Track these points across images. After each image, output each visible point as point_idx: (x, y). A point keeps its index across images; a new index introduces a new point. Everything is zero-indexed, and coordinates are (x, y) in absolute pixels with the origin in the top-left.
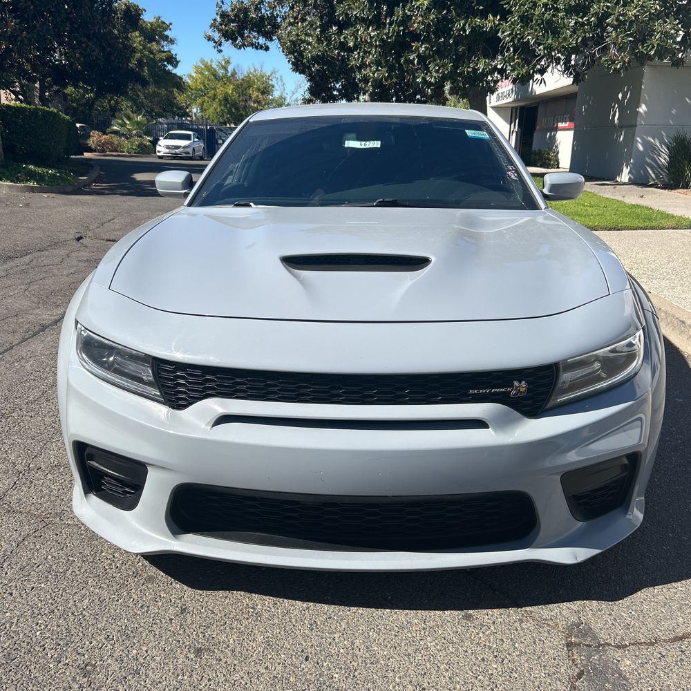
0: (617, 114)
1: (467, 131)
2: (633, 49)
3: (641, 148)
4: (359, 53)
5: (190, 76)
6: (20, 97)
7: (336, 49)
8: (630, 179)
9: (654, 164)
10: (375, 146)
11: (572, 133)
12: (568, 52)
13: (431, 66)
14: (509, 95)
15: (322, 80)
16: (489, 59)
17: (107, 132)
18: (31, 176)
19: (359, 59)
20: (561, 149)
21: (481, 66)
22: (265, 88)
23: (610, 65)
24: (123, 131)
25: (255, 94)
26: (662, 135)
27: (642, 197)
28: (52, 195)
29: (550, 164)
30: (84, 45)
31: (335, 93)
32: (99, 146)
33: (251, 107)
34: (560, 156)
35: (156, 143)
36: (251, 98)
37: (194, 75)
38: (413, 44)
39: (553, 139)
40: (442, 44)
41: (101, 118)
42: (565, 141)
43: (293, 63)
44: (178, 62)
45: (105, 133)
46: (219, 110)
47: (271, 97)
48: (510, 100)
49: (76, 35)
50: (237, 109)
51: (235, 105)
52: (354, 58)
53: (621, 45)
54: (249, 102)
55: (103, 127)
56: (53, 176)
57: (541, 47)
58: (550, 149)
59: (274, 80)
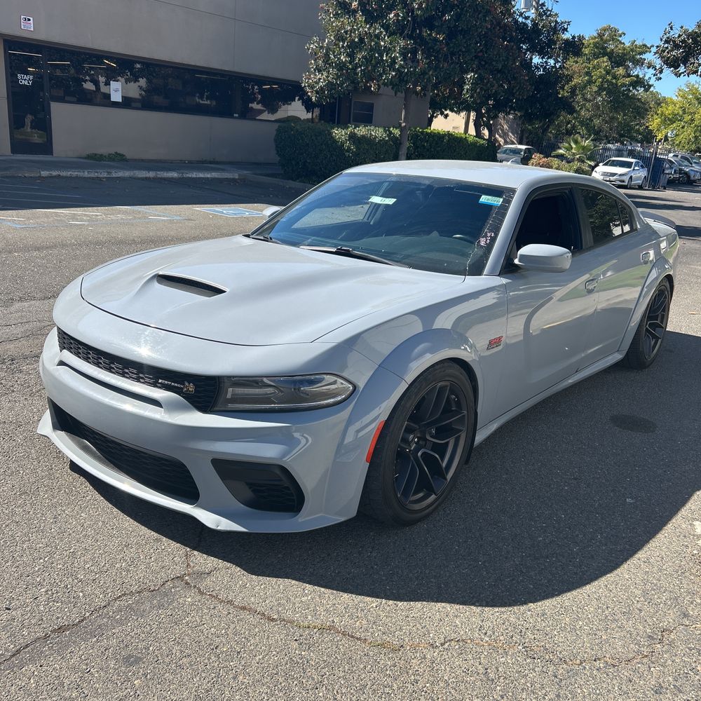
10: (389, 203)
24: (567, 154)
35: (594, 169)
44: (651, 86)
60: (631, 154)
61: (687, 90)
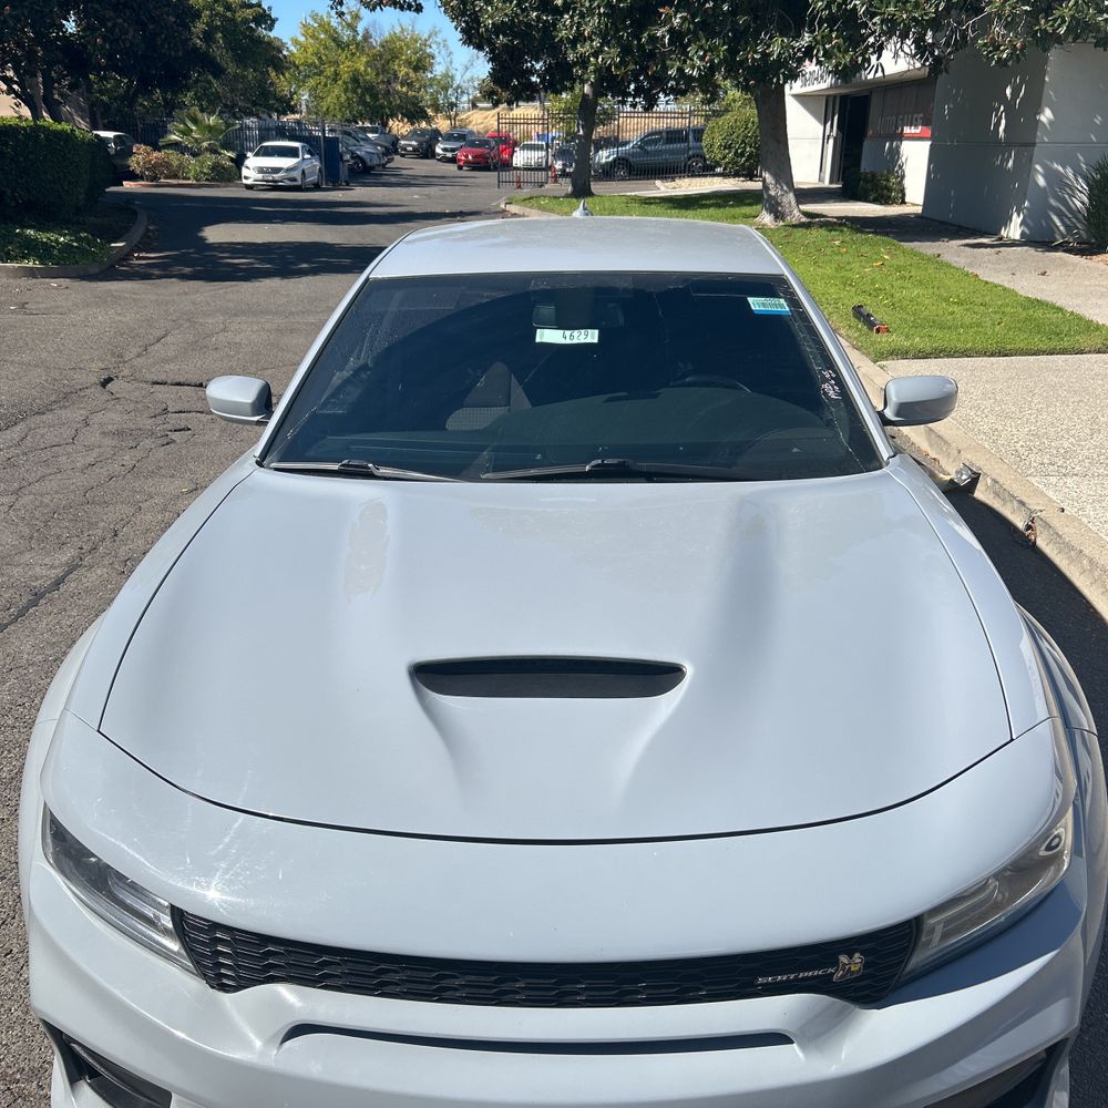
0: (1003, 122)
1: (750, 300)
2: (1029, 26)
3: (1041, 181)
4: (572, 17)
5: (296, 42)
6: (15, 87)
7: (534, 9)
8: (1023, 234)
9: (1064, 209)
10: (589, 340)
11: (926, 145)
12: (923, 25)
13: (691, 50)
14: (822, 78)
15: (511, 59)
16: (788, 38)
17: (160, 144)
18: (30, 249)
19: (571, 27)
20: (908, 169)
21: (775, 49)
22: (419, 60)
23: (991, 52)
24: (186, 142)
25: (403, 71)
26: (1079, 160)
27: (1044, 274)
28: (65, 282)
29: (890, 197)
30: (110, 24)
31: (534, 79)
32: (148, 169)
33: (398, 92)
34: (907, 183)
35: (242, 164)
36: (396, 77)
37: (302, 39)
38: (661, 10)
39: (896, 153)
40: (710, 12)
41: (149, 120)
42: (915, 157)
43: (463, 31)
44: (274, 21)
45: (157, 148)
46: (343, 99)
47: (430, 75)
48: (823, 86)
49: (96, 6)
50: (375, 97)
51: (370, 89)
52: (564, 25)
53: (1009, 19)
54: (393, 85)
55: (153, 137)
56: (67, 246)
57: (876, 19)
58: (891, 171)
59: (434, 46)
60: (282, 132)
61: (316, 25)
